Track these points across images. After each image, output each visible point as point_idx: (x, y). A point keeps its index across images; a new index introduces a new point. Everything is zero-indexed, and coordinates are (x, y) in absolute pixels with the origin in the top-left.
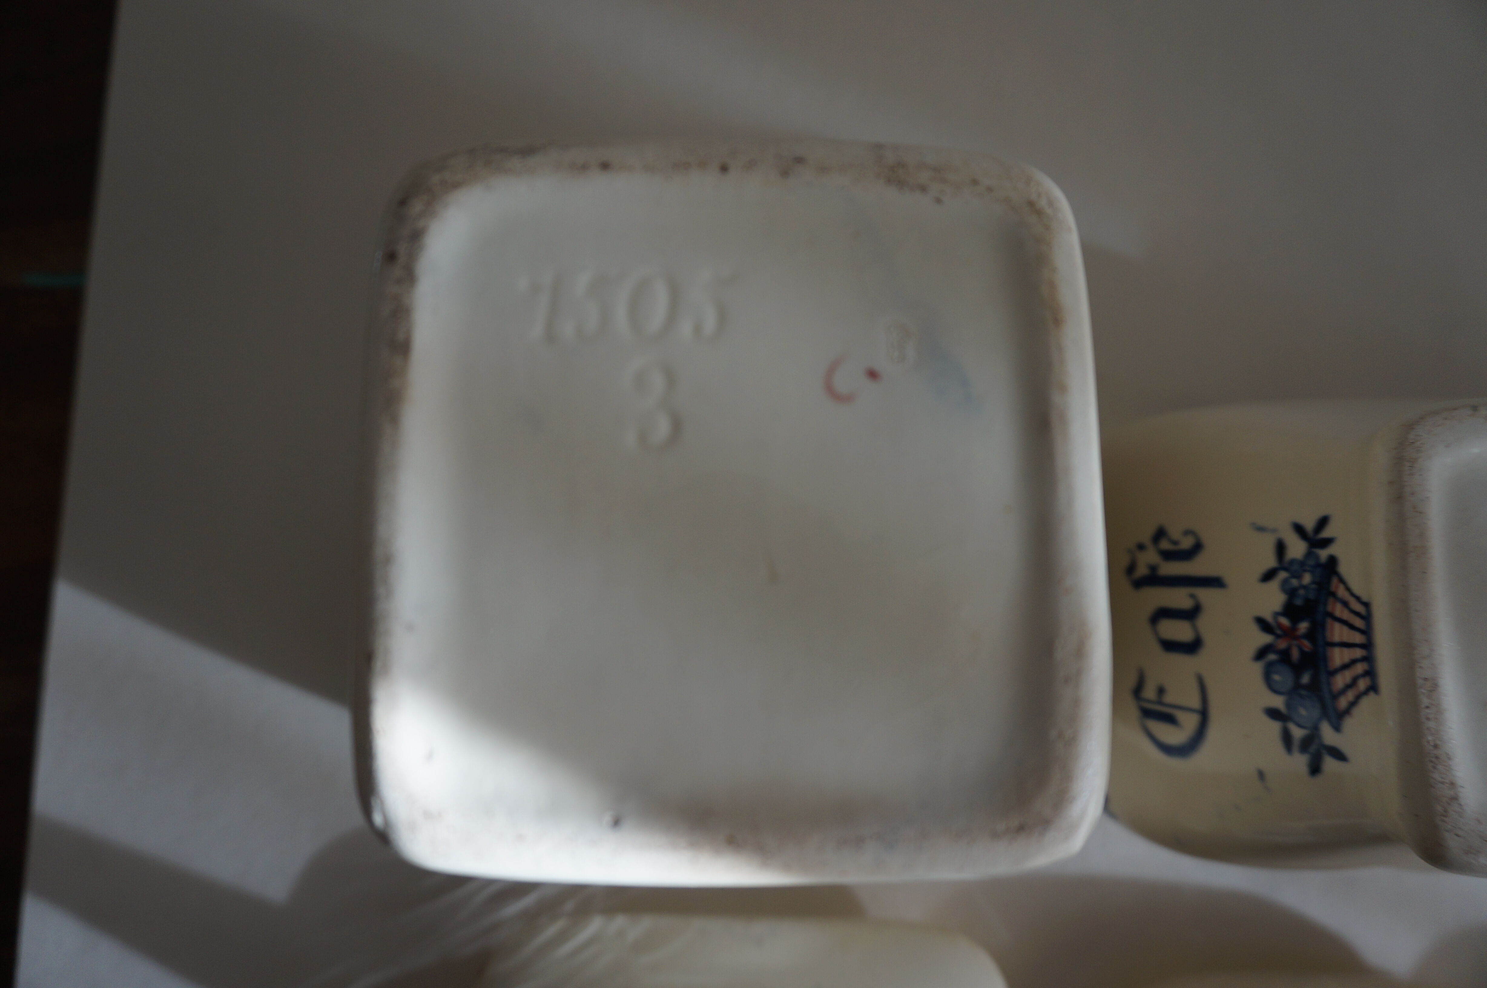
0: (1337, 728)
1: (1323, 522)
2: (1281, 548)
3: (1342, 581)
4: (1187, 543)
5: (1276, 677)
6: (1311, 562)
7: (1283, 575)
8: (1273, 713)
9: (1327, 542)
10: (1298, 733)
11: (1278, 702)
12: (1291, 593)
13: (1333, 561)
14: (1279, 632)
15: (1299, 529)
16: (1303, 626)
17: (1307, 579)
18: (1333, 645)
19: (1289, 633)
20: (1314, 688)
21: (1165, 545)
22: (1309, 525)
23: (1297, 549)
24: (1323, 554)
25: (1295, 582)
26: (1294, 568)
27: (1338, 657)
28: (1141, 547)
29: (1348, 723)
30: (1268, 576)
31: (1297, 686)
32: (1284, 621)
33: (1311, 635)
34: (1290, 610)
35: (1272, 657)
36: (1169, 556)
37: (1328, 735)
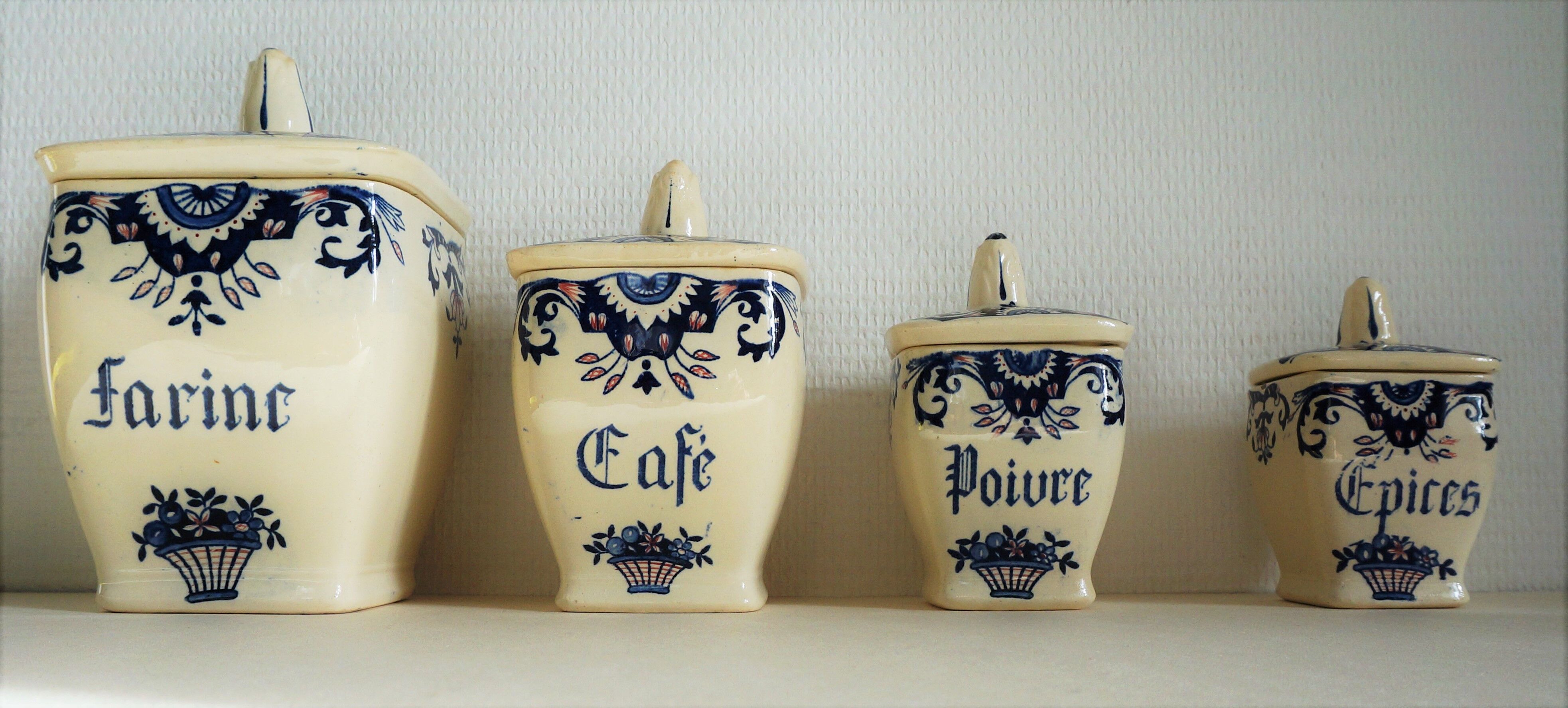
0: (609, 562)
1: (710, 561)
2: (698, 539)
3: (681, 570)
4: (703, 480)
5: (630, 533)
6: (690, 555)
7: (684, 540)
8: (612, 529)
9: (700, 564)
10: (604, 541)
11: (618, 533)
12: (674, 544)
13: (690, 566)
14: (654, 536)
15: (707, 548)
16: (658, 549)
17: (681, 552)
18: (649, 563)
19: (653, 542)
20: (627, 553)
21: (704, 460)
22: (708, 554)
23: (697, 547)
24: (693, 561)
25: (680, 546)
26: (687, 546)
27: (643, 565)
28: (703, 438)
29: (612, 567)
30: (683, 531)
31: (628, 544)
32: (660, 540)
33: (653, 552)
34: (665, 543)
35: (641, 532)
36: (696, 462)
37: (605, 557)
